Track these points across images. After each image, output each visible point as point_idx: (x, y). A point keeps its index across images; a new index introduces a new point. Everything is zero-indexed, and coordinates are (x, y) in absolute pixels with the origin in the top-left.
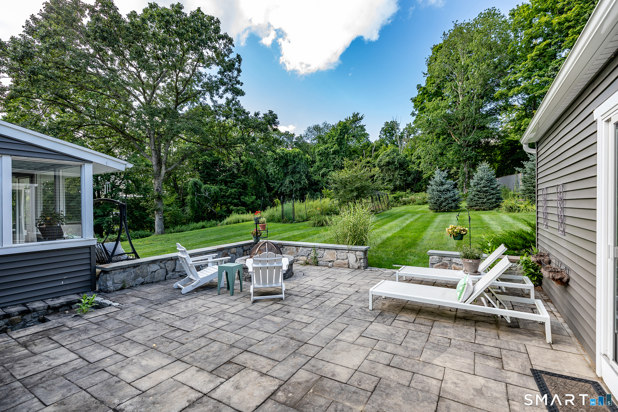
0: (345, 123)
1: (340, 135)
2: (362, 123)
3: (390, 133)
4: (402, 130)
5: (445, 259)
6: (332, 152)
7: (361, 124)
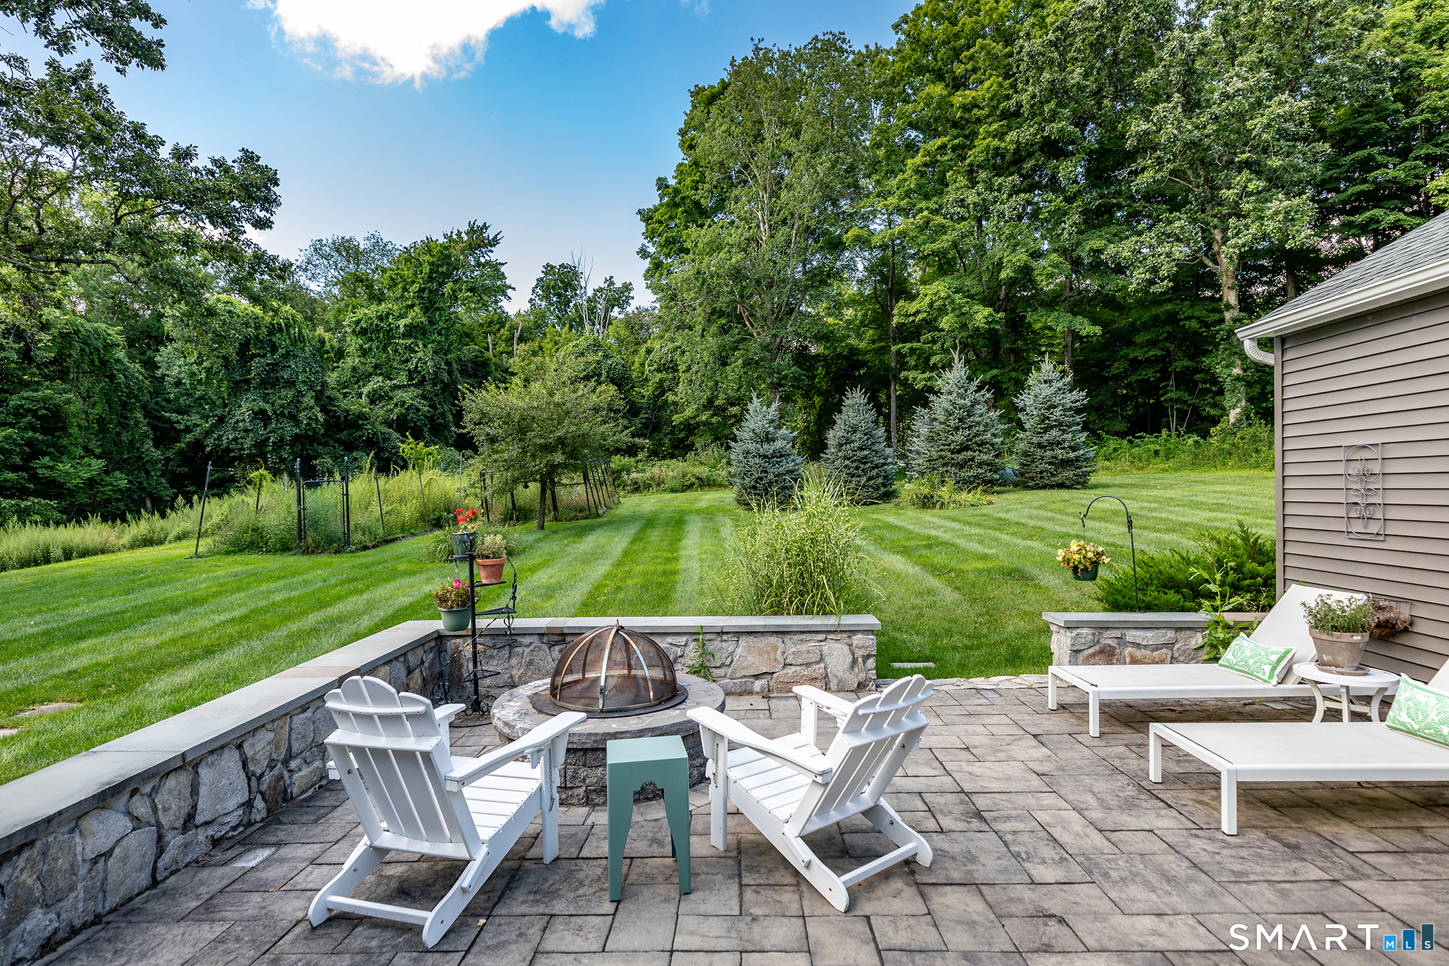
0: (446, 248)
1: (431, 279)
2: (496, 255)
3: (559, 296)
4: (590, 293)
5: (1107, 634)
6: (402, 330)
7: (493, 257)
